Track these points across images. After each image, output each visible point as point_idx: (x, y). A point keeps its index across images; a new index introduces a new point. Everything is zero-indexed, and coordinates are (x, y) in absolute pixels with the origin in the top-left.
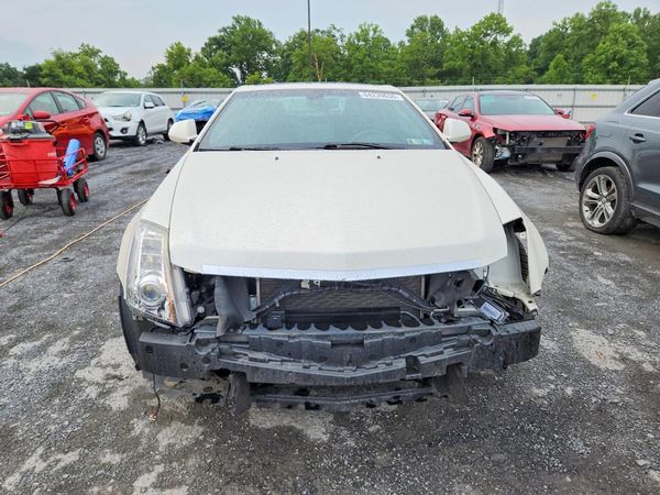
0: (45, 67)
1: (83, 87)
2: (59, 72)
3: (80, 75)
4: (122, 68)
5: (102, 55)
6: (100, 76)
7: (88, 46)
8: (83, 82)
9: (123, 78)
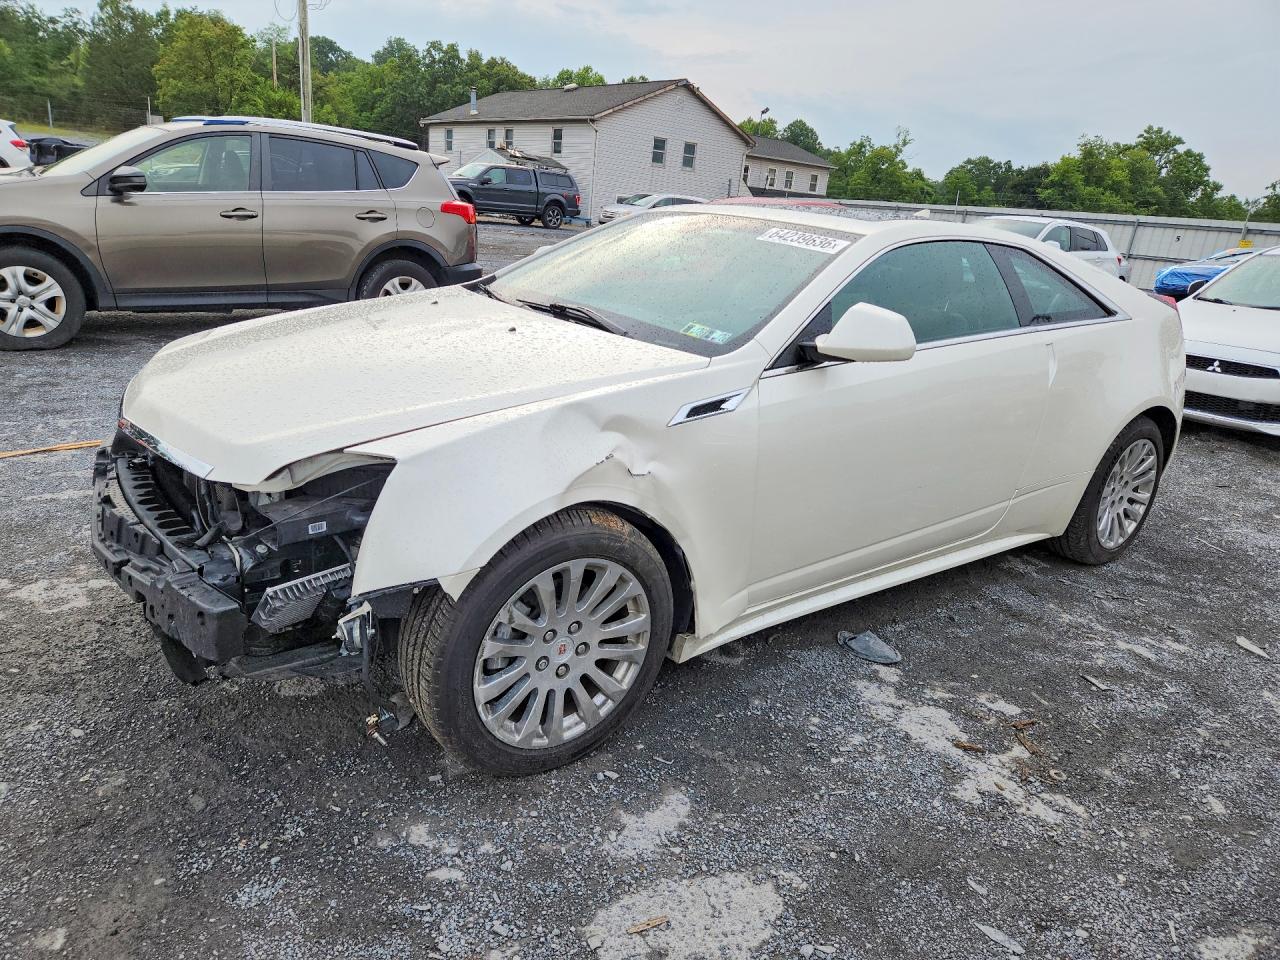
0: (1057, 168)
1: (1111, 210)
2: (1078, 178)
3: (1116, 188)
4: (1213, 177)
5: (1181, 149)
6: (1157, 189)
7: (1160, 130)
8: (1115, 200)
9: (1207, 196)
